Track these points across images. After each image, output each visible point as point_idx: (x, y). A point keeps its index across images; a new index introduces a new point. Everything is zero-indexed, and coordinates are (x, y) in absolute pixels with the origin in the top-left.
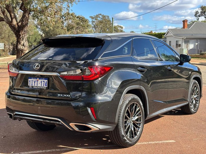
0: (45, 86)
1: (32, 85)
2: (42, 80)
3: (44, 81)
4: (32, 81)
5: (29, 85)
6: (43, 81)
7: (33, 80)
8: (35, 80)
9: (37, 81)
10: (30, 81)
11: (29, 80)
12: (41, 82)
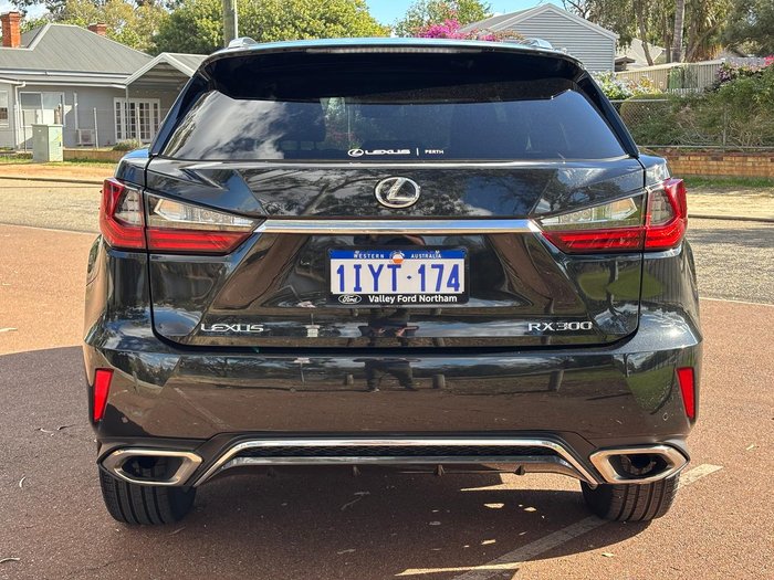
0: (452, 290)
1: (358, 288)
2: (428, 263)
3: (441, 267)
4: (358, 267)
5: (335, 289)
6: (434, 266)
7: (365, 263)
8: (376, 263)
9: (394, 267)
10: (341, 270)
11: (335, 264)
12: (422, 270)
